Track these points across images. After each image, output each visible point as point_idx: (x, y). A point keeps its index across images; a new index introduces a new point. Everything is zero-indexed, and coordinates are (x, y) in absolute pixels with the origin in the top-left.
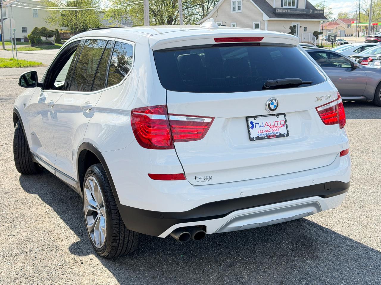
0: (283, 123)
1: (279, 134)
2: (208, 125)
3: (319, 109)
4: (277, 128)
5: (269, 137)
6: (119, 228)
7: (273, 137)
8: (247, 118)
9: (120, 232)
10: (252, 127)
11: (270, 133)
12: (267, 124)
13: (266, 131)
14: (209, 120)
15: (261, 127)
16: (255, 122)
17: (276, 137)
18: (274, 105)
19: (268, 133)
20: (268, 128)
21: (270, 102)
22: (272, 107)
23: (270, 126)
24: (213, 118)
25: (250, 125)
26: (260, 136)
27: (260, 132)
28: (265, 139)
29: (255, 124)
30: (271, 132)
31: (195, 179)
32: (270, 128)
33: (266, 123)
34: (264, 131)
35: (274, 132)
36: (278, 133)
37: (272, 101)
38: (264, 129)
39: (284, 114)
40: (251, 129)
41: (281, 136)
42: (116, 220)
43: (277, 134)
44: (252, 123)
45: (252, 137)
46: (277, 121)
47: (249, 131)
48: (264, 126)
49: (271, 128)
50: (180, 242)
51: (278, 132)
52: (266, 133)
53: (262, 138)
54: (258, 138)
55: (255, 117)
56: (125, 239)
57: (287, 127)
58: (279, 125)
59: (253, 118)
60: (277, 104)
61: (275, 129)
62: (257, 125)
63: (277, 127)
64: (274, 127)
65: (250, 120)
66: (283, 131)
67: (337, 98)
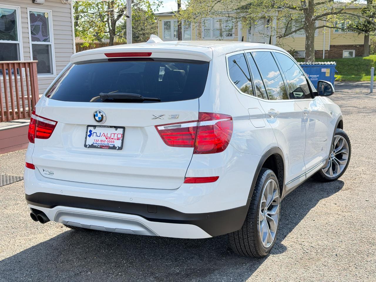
0: (120, 136)
2: (53, 127)
3: (160, 128)
4: (113, 140)
5: (101, 147)
7: (106, 148)
8: (88, 126)
10: (90, 136)
11: (104, 143)
12: (104, 135)
13: (101, 141)
14: (54, 123)
15: (97, 136)
16: (93, 131)
17: (108, 148)
19: (103, 143)
20: (104, 138)
23: (106, 137)
24: (57, 122)
25: (89, 133)
26: (94, 145)
27: (95, 141)
28: (97, 148)
29: (94, 133)
30: (106, 143)
31: (43, 171)
32: (105, 139)
33: (104, 133)
34: (100, 140)
35: (109, 143)
36: (112, 145)
38: (100, 138)
39: (124, 128)
41: (114, 148)
43: (110, 146)
44: (91, 131)
45: (87, 144)
46: (114, 134)
47: (86, 138)
48: (101, 136)
49: (107, 139)
51: (113, 143)
52: (100, 143)
54: (92, 146)
58: (116, 137)
59: (93, 127)
60: (102, 116)
61: (111, 140)
62: (95, 134)
63: (113, 139)
64: (109, 138)
65: (90, 128)
66: (118, 144)
67: (198, 119)
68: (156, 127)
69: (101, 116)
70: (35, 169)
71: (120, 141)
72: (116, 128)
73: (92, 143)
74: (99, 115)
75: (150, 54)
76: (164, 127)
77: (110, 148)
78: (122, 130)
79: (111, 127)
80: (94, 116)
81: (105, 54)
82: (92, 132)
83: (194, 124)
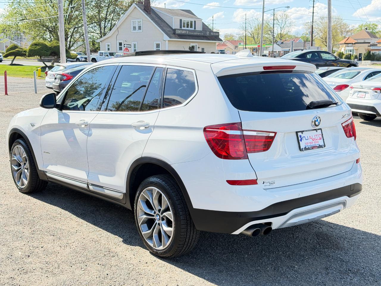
0: (321, 136)
1: (318, 145)
2: (273, 138)
3: (343, 125)
4: (317, 141)
5: (313, 148)
6: (186, 228)
7: (315, 148)
8: (297, 133)
9: (187, 231)
10: (301, 140)
12: (310, 138)
14: (272, 135)
15: (306, 140)
17: (317, 148)
18: (318, 121)
19: (311, 144)
20: (311, 140)
21: (316, 120)
22: (317, 123)
24: (276, 133)
25: (300, 139)
27: (306, 144)
28: (310, 149)
29: (303, 137)
30: (314, 144)
31: (263, 184)
33: (310, 136)
34: (309, 143)
37: (317, 118)
38: (308, 141)
39: (320, 129)
40: (300, 142)
41: (320, 147)
42: (184, 220)
44: (300, 136)
46: (317, 135)
49: (313, 140)
50: (253, 237)
51: (318, 143)
52: (310, 145)
53: (309, 149)
54: (306, 149)
55: (302, 132)
56: (190, 237)
57: (323, 140)
59: (301, 133)
60: (320, 120)
62: (304, 138)
63: (317, 139)
64: (315, 140)
65: (299, 134)
66: (321, 143)
68: (341, 124)
70: (258, 184)
72: (316, 130)
73: (305, 147)
76: (345, 124)
78: (320, 131)
82: (302, 137)
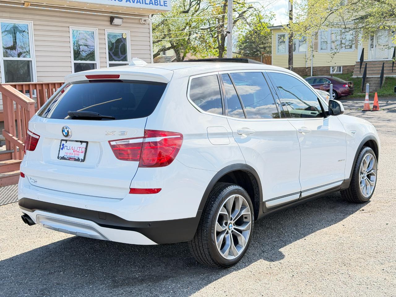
0: (84, 150)
3: (113, 143)
5: (70, 159)
7: (72, 160)
8: (61, 140)
10: (62, 149)
12: (72, 148)
13: (70, 153)
14: (37, 137)
15: (68, 149)
16: (65, 144)
19: (71, 155)
20: (72, 151)
23: (74, 150)
24: (40, 137)
25: (62, 147)
26: (65, 157)
27: (66, 153)
28: (67, 159)
30: (73, 155)
35: (75, 155)
38: (69, 151)
39: (87, 143)
41: (78, 160)
43: (76, 158)
44: (63, 145)
45: (59, 156)
46: (80, 148)
47: (59, 151)
48: (70, 149)
49: (74, 152)
51: (78, 156)
52: (69, 155)
53: (65, 159)
54: (63, 158)
57: (85, 153)
58: (80, 151)
59: (65, 141)
62: (66, 147)
63: (78, 152)
64: (76, 151)
65: (62, 142)
66: (81, 157)
67: (144, 136)
68: (109, 142)
69: (67, 132)
70: (24, 177)
71: (83, 154)
72: (81, 142)
73: (63, 156)
74: (66, 131)
75: (118, 76)
76: (116, 142)
77: (75, 160)
78: (85, 144)
79: (77, 141)
80: (63, 131)
81: (86, 76)
82: (64, 146)
83: (140, 141)
